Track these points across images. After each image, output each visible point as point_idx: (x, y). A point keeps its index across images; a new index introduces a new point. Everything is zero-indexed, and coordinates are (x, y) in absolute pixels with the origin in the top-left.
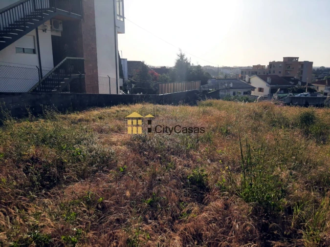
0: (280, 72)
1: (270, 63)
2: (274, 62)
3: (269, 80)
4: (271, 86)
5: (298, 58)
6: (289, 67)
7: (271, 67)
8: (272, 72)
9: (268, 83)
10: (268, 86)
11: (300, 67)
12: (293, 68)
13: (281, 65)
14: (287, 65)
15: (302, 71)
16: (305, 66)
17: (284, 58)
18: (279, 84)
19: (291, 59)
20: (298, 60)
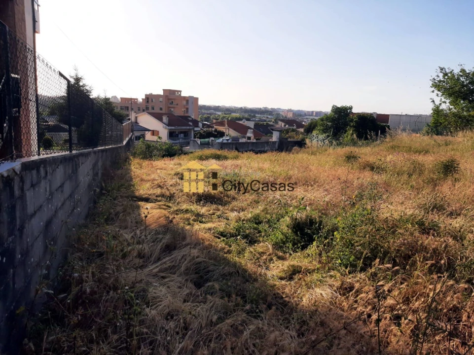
0: (161, 109)
1: (146, 95)
2: (151, 95)
5: (180, 91)
6: (172, 102)
7: (148, 102)
8: (150, 108)
11: (185, 102)
12: (177, 105)
13: (161, 99)
14: (169, 99)
15: (187, 109)
16: (190, 103)
17: (163, 90)
18: (178, 126)
19: (172, 92)
20: (180, 95)
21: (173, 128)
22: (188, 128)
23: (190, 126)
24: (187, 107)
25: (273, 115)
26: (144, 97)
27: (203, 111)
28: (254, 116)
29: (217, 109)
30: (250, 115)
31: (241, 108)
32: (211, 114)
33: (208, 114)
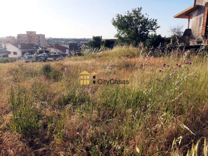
0: (26, 41)
2: (21, 34)
3: (19, 46)
4: (22, 50)
5: (35, 32)
6: (31, 37)
7: (19, 38)
8: (21, 41)
9: (19, 48)
10: (20, 50)
11: (38, 37)
12: (34, 38)
13: (25, 36)
14: (29, 36)
15: (39, 40)
16: (40, 37)
17: (26, 32)
18: (27, 49)
19: (31, 32)
20: (35, 33)
21: (24, 50)
22: (33, 50)
23: (34, 48)
24: (39, 39)
25: (88, 41)
26: (17, 36)
27: (55, 41)
28: (79, 42)
29: (62, 39)
30: (78, 42)
31: (73, 39)
32: (59, 42)
33: (57, 42)
